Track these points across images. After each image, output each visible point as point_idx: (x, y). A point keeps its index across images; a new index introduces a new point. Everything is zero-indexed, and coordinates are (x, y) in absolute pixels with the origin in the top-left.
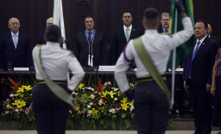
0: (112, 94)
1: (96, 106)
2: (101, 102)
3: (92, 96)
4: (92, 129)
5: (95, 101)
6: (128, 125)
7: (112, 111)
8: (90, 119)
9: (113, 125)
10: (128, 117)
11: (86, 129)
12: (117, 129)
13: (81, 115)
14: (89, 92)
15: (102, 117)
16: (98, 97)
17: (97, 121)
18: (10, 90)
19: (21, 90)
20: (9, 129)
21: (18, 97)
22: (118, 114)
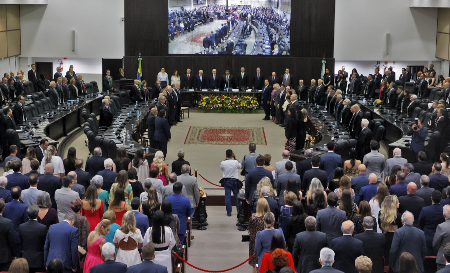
0: (237, 100)
1: (231, 105)
2: (233, 103)
3: (230, 101)
4: (230, 113)
5: (231, 103)
6: (243, 112)
7: (237, 106)
8: (229, 109)
9: (238, 111)
10: (243, 109)
11: (228, 113)
12: (239, 113)
13: (226, 108)
14: (229, 99)
15: (234, 108)
16: (232, 101)
17: (232, 110)
18: (201, 98)
19: (204, 98)
20: (201, 112)
21: (204, 101)
22: (239, 108)
